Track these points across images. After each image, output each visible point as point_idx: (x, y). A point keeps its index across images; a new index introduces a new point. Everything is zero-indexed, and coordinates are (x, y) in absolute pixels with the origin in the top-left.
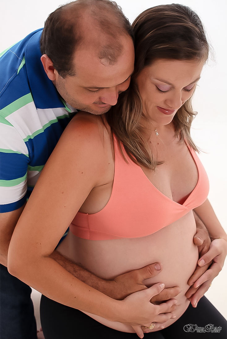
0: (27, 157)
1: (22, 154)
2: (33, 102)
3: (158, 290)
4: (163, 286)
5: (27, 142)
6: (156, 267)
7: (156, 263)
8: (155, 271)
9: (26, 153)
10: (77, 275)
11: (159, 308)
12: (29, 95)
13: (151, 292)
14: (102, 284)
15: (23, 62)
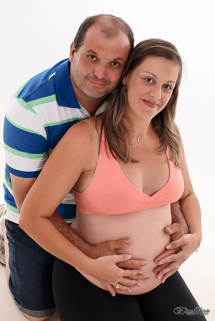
0: (46, 139)
1: (41, 136)
2: (56, 101)
3: (124, 257)
4: (129, 257)
5: (46, 127)
6: (126, 242)
7: (127, 239)
8: (124, 244)
9: (44, 135)
10: (69, 235)
11: (122, 272)
12: (54, 96)
13: (117, 258)
14: (85, 246)
15: (54, 74)
